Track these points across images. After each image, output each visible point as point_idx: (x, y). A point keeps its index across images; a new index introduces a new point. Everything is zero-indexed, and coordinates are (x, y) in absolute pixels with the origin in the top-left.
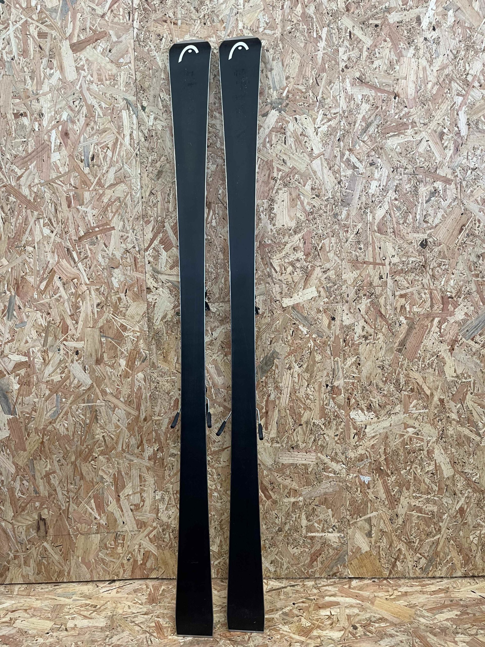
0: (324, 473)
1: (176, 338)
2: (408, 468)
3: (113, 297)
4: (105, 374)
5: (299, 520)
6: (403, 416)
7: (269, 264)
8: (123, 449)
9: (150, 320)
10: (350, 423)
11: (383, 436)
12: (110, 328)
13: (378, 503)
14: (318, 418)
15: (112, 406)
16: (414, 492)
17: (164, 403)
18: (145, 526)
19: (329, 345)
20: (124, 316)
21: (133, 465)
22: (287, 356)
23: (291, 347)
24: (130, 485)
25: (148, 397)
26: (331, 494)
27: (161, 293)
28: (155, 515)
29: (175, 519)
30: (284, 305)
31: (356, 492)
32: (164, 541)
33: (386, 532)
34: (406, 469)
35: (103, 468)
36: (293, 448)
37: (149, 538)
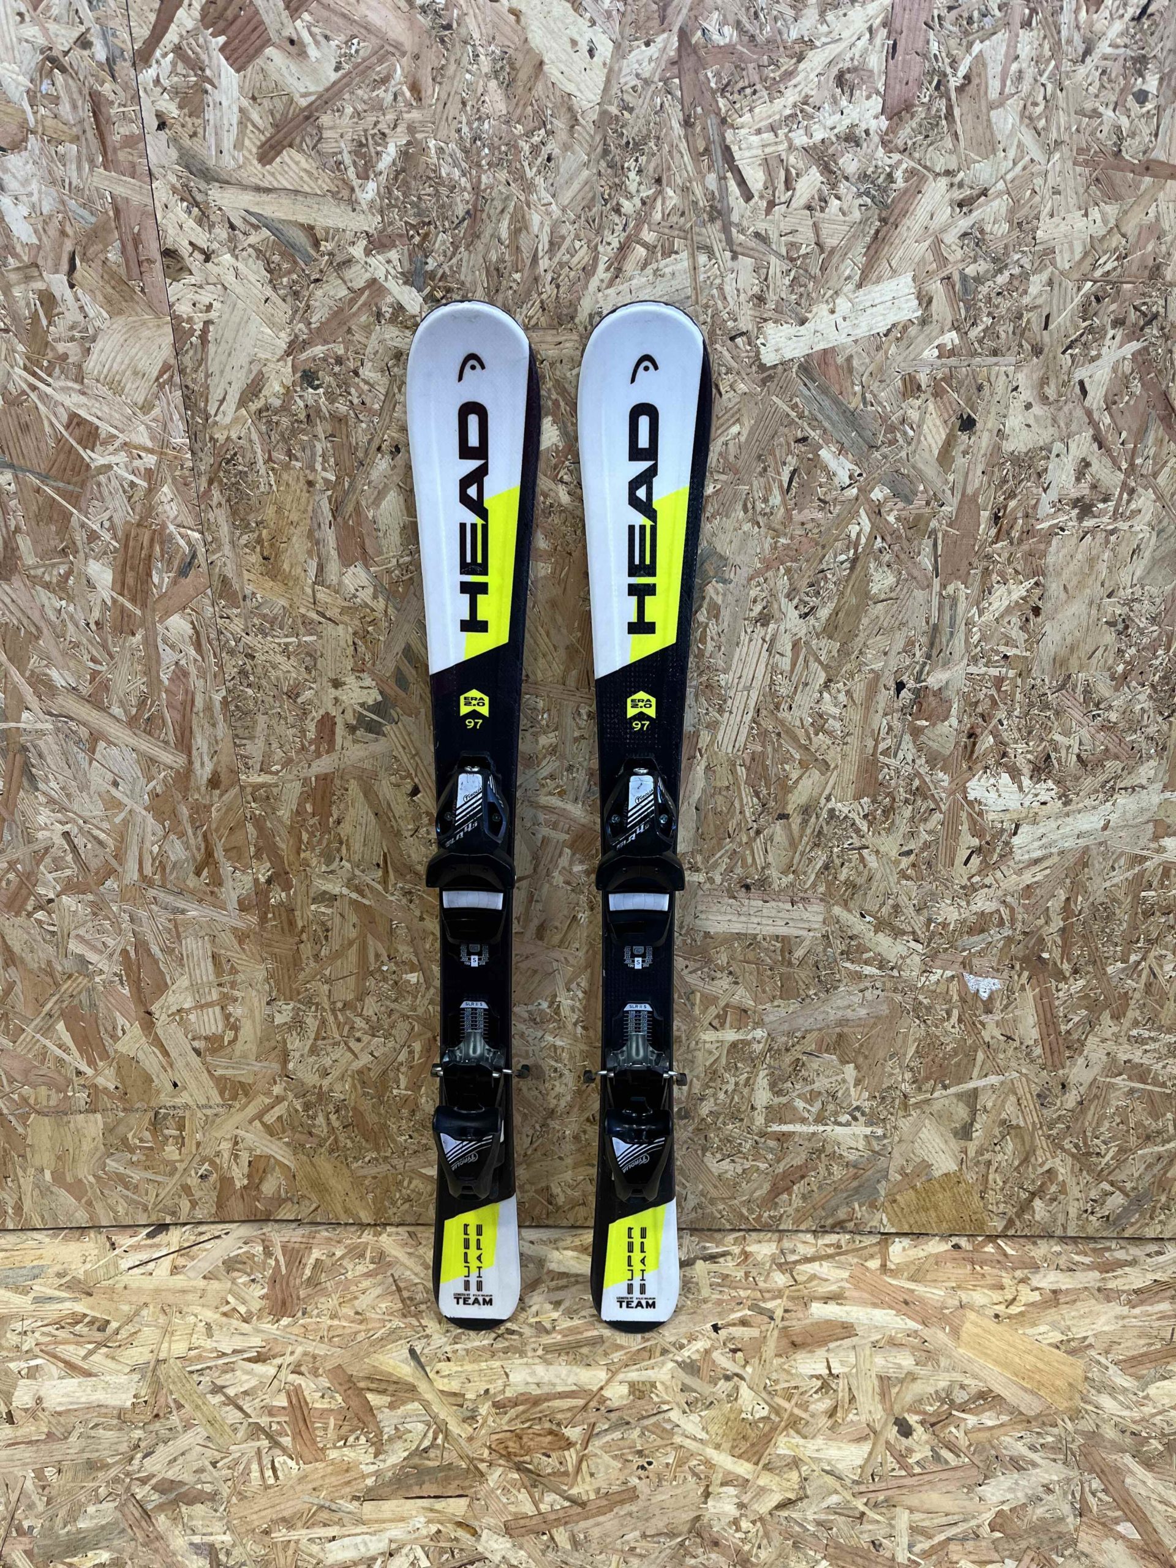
0: (848, 965)
1: (310, 484)
2: (1133, 958)
3: (17, 292)
4: (36, 616)
5: (746, 1091)
6: (1156, 799)
7: (718, 154)
8: (143, 878)
9: (192, 401)
10: (964, 815)
11: (1070, 860)
12: (25, 428)
13: (1010, 1052)
14: (850, 792)
15: (84, 732)
16: (1136, 1023)
17: (280, 729)
18: (246, 1095)
19: (934, 532)
20: (80, 378)
21: (187, 924)
22: (758, 573)
23: (777, 534)
24: (184, 982)
25: (218, 705)
26: (860, 1023)
27: (230, 278)
28: (276, 1067)
29: (342, 1078)
30: (769, 358)
31: (943, 1020)
32: (310, 1134)
33: (1018, 1127)
34: (1124, 961)
35: (81, 932)
36: (747, 887)
37: (264, 1124)
